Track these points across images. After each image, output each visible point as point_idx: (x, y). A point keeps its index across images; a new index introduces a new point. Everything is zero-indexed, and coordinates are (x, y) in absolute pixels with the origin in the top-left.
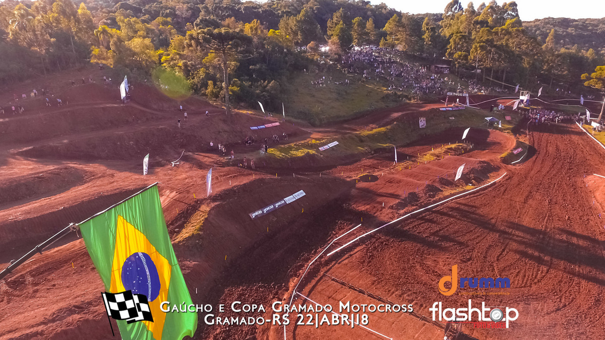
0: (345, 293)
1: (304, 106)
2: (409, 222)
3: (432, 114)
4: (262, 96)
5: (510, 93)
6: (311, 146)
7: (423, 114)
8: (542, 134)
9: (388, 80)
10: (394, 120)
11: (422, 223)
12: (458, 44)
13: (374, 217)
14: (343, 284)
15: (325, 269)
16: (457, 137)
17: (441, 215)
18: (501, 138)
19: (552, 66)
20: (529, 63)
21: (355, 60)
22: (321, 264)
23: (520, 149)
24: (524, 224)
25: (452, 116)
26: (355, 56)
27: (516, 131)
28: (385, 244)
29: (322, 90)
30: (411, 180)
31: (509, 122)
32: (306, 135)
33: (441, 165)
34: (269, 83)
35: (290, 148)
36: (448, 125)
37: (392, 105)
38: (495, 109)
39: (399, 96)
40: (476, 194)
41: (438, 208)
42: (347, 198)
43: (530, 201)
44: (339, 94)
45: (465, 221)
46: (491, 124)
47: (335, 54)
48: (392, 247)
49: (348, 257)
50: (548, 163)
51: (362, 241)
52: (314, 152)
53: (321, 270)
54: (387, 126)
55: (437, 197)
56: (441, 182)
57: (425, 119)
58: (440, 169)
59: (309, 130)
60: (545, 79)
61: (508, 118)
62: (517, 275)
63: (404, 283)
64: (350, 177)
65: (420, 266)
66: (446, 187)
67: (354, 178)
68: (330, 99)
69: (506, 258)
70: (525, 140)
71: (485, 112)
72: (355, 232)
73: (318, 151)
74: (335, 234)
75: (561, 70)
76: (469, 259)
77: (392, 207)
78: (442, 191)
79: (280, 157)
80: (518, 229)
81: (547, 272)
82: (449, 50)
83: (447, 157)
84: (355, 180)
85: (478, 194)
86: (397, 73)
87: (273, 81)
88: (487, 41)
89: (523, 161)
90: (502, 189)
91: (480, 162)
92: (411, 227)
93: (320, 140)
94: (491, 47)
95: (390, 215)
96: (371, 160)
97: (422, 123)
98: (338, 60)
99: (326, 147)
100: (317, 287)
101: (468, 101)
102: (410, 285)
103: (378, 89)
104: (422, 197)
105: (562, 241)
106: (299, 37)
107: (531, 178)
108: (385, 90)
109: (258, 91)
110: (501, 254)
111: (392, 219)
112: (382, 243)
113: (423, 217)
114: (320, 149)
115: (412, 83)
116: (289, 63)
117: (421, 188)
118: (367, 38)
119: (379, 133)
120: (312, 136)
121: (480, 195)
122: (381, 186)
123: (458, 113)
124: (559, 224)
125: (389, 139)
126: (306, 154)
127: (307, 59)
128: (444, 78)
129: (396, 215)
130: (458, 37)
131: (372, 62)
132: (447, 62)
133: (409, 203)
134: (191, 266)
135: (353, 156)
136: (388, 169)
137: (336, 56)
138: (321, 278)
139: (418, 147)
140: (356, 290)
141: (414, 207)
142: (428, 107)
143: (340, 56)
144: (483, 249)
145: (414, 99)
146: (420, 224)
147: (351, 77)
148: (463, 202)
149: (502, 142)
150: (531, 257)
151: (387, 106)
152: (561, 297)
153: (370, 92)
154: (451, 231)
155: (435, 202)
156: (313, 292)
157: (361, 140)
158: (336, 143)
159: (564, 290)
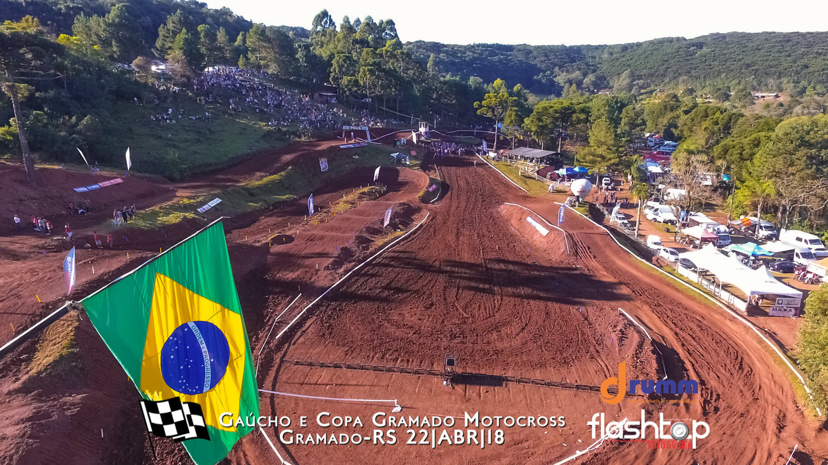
0: (318, 374)
1: (149, 153)
2: (353, 280)
3: (333, 154)
4: (70, 140)
5: (406, 126)
6: (186, 208)
7: (323, 154)
8: (449, 168)
9: (265, 112)
10: (287, 164)
11: (369, 279)
12: (343, 66)
13: (311, 283)
14: (311, 364)
15: (280, 355)
16: (368, 180)
17: (385, 267)
18: (413, 176)
19: (441, 94)
20: (419, 91)
21: (213, 85)
22: (271, 350)
23: (434, 186)
24: (466, 260)
25: (355, 155)
26: (211, 79)
27: (425, 167)
28: (340, 310)
29: (171, 128)
30: (334, 234)
31: (416, 158)
32: (170, 195)
33: (361, 213)
34: (80, 119)
35: (156, 214)
36: (353, 166)
37: (279, 145)
38: (398, 143)
39: (285, 134)
40: (409, 240)
41: (378, 260)
42: (266, 268)
43: (461, 238)
44: (200, 133)
45: (410, 268)
46: (399, 161)
47: (182, 76)
48: (348, 311)
49: (302, 335)
50: (463, 198)
51: (310, 312)
52: (193, 215)
53: (275, 357)
54: (281, 171)
55: (371, 249)
56: (368, 231)
57: (326, 160)
58: (360, 217)
59: (171, 187)
60: (437, 109)
61: (414, 153)
62: (479, 309)
63: (381, 344)
64: (259, 241)
65: (388, 323)
66: (376, 236)
67: (264, 242)
68: (187, 141)
69: (464, 295)
70: (436, 175)
71: (389, 148)
72: (297, 304)
73: (197, 213)
74: (273, 313)
75: (449, 99)
76: (432, 305)
77: (327, 268)
78: (373, 241)
79: (148, 227)
80: (462, 267)
81: (502, 300)
82: (333, 74)
83: (363, 203)
84: (267, 243)
85: (411, 238)
86: (275, 103)
87: (89, 116)
88: (374, 64)
89: (440, 198)
90: (432, 230)
91: (401, 204)
92: (359, 285)
93: (194, 199)
94: (380, 71)
95: (330, 277)
96: (274, 218)
97: (324, 164)
98: (187, 85)
99: (206, 207)
100: (280, 377)
101: (368, 136)
102: (387, 344)
103: (255, 124)
104: (356, 251)
105: (500, 270)
106: (115, 49)
107: (454, 215)
108: (264, 126)
109: (63, 134)
110: (457, 293)
111: (334, 280)
112: (335, 309)
113: (366, 272)
114: (199, 210)
115: (297, 116)
116: (108, 89)
117: (350, 242)
118: (221, 55)
119: (272, 182)
120: (178, 194)
121: (413, 239)
122: (304, 246)
123: (361, 150)
124: (493, 255)
125: (287, 188)
126: (183, 219)
127: (136, 82)
128: (333, 110)
129: (337, 276)
130: (341, 58)
131: (238, 88)
132: (333, 90)
133: (345, 260)
134: (76, 401)
135: (246, 215)
136: (301, 225)
137: (184, 79)
138: (280, 366)
139: (326, 196)
140: (330, 367)
141: (353, 263)
142: (325, 146)
143: (188, 78)
144: (440, 292)
145: (305, 136)
146: (367, 280)
147: (211, 108)
148: (401, 249)
149: (415, 180)
150: (484, 291)
151: (273, 147)
152: (521, 318)
153: (245, 129)
154: (402, 281)
155: (372, 254)
156: (278, 384)
157: (251, 194)
158: (217, 201)
159: (520, 311)
